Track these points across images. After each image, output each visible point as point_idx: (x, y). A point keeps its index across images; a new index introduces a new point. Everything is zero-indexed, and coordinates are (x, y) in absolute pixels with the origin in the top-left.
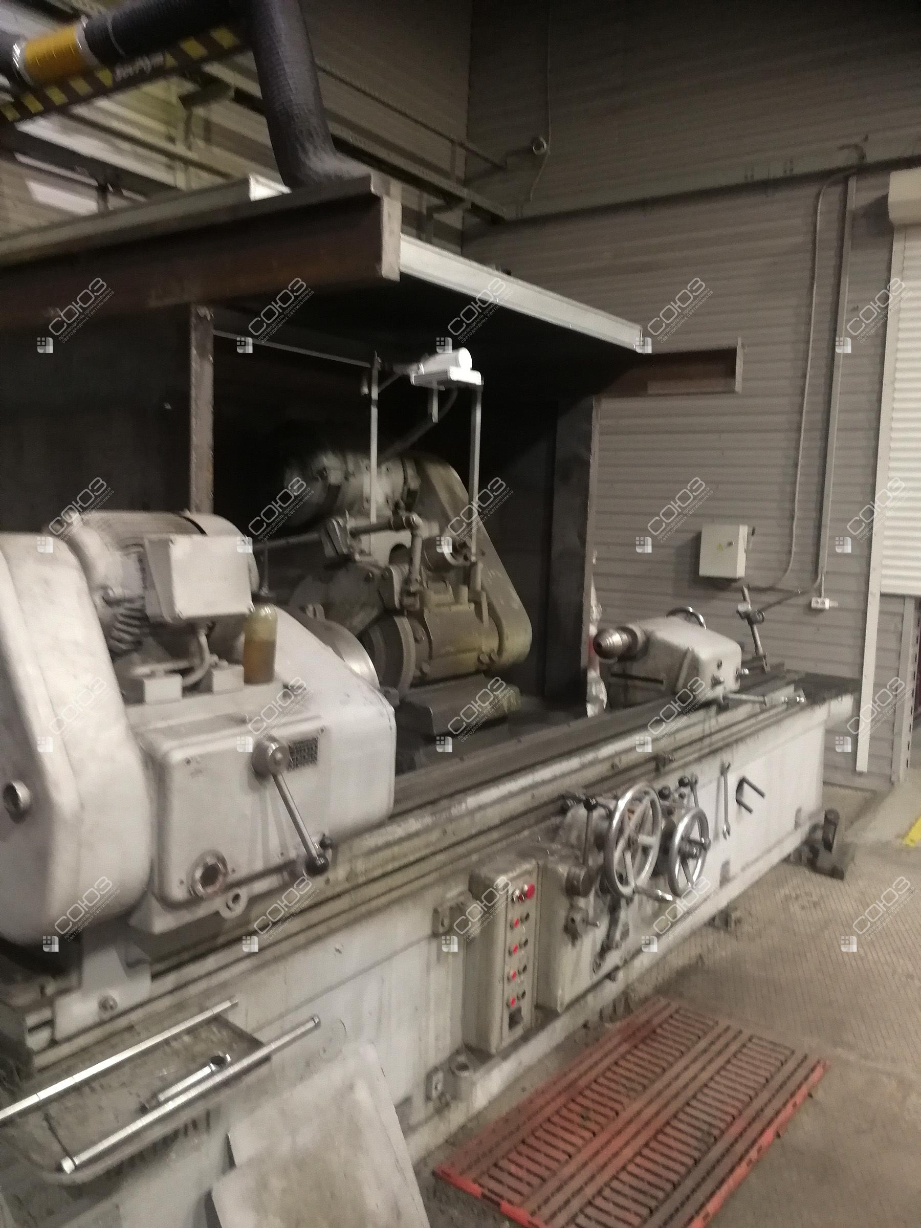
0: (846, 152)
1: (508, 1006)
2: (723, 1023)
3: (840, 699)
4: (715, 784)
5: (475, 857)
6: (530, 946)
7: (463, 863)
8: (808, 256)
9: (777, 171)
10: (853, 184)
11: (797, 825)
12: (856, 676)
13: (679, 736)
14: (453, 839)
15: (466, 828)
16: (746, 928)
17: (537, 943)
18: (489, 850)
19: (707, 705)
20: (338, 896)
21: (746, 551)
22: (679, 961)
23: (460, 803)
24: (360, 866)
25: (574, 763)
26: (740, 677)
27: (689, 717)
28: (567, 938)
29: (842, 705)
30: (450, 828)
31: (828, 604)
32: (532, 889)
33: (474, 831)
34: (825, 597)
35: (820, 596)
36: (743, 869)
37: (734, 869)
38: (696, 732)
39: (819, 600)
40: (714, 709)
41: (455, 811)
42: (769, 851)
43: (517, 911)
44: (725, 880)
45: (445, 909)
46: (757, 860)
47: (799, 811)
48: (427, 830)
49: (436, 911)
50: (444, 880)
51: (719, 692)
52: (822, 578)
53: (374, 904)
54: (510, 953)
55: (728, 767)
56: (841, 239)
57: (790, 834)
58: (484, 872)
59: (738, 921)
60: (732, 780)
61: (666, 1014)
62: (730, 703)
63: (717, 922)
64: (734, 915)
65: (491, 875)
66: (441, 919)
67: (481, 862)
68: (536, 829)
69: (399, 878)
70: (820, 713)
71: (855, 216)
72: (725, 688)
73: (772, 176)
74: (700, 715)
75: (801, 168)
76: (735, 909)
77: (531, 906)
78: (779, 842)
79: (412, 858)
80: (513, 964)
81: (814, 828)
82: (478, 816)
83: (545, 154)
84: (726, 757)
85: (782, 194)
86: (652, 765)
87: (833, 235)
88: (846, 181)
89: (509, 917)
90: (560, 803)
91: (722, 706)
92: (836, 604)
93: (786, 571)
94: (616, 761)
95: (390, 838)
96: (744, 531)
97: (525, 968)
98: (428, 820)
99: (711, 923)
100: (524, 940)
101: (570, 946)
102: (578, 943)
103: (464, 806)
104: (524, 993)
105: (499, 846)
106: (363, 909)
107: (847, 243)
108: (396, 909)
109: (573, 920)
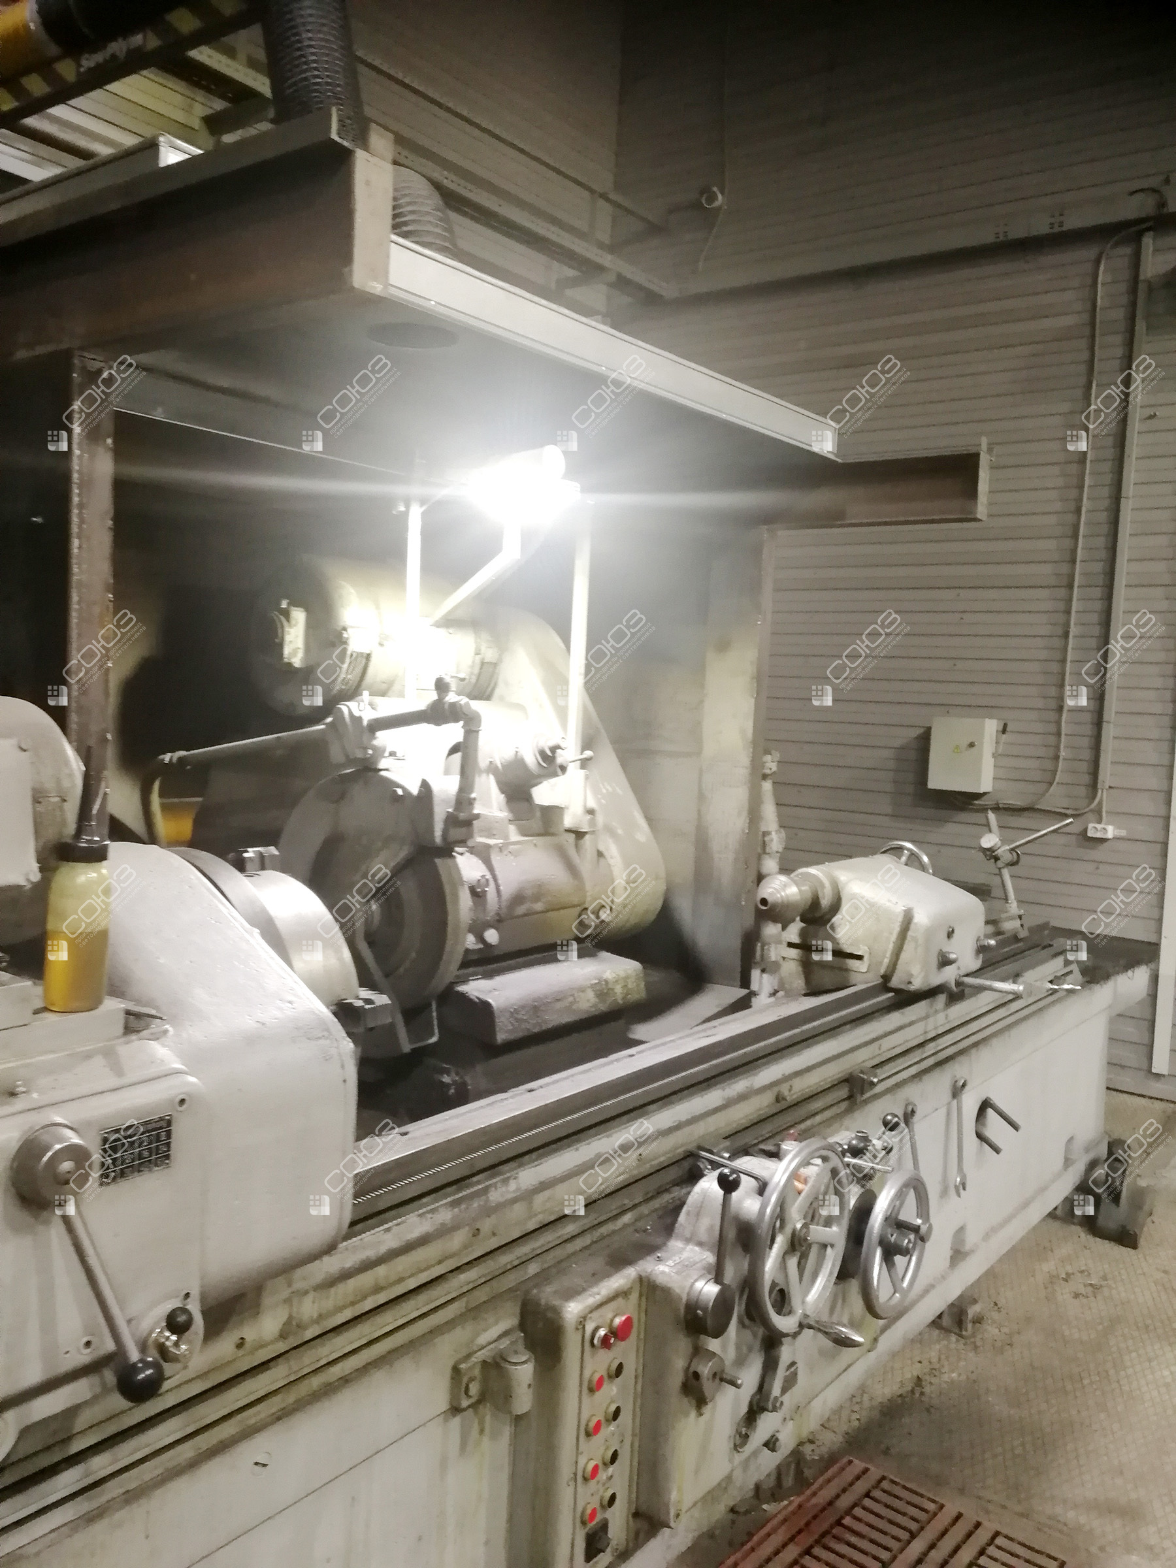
0: (1140, 197)
1: (583, 1523)
2: (950, 1510)
3: (1130, 973)
4: (943, 1111)
5: (533, 1269)
6: (626, 1417)
7: (511, 1280)
8: (1083, 343)
9: (1041, 226)
10: (1148, 241)
11: (1068, 1162)
12: (1152, 938)
13: (887, 1043)
14: (494, 1243)
15: (517, 1220)
16: (991, 1331)
17: (638, 1410)
18: (559, 1253)
19: (930, 993)
20: (264, 1366)
21: (994, 755)
22: (885, 1391)
23: (506, 1181)
24: (308, 1308)
25: (713, 1097)
26: (982, 949)
27: (903, 1013)
28: (687, 1403)
29: (1134, 982)
30: (486, 1225)
31: (1111, 832)
32: (628, 1323)
33: (531, 1226)
34: (1108, 823)
35: (1100, 821)
36: (987, 1237)
37: (972, 1238)
38: (912, 1036)
39: (1099, 826)
40: (941, 999)
41: (495, 1196)
42: (1026, 1204)
43: (599, 1363)
44: (958, 1255)
45: (472, 1367)
46: (1007, 1221)
47: (1071, 1139)
48: (443, 1232)
49: (456, 1371)
50: (474, 1313)
51: (949, 975)
52: (1103, 795)
53: (337, 1371)
54: (588, 1434)
55: (964, 1085)
56: (1132, 318)
57: (1057, 1177)
58: (547, 1294)
59: (978, 1320)
60: (970, 1103)
61: (861, 1487)
62: (967, 991)
63: (946, 1321)
64: (973, 1311)
65: (556, 1302)
66: (464, 1385)
67: (544, 1277)
68: (645, 1209)
69: (389, 1320)
70: (1104, 995)
71: (1151, 288)
72: (959, 968)
73: (1034, 233)
74: (919, 1008)
75: (1073, 222)
76: (975, 1301)
77: (627, 1352)
78: (1043, 1190)
79: (412, 1284)
80: (595, 1450)
81: (1093, 1165)
82: (539, 1199)
83: (719, 208)
84: (958, 1070)
85: (1049, 259)
86: (843, 1092)
87: (1120, 314)
88: (1137, 239)
89: (587, 1373)
90: (686, 1165)
91: (956, 994)
92: (1123, 833)
93: (1051, 784)
94: (784, 1089)
95: (371, 1253)
96: (991, 726)
97: (614, 1457)
98: (445, 1216)
99: (936, 1323)
100: (613, 1408)
101: (693, 1414)
102: (707, 1410)
103: (513, 1185)
104: (613, 1498)
105: (579, 1244)
106: (316, 1382)
107: (1141, 326)
108: (378, 1376)
109: (696, 1376)
